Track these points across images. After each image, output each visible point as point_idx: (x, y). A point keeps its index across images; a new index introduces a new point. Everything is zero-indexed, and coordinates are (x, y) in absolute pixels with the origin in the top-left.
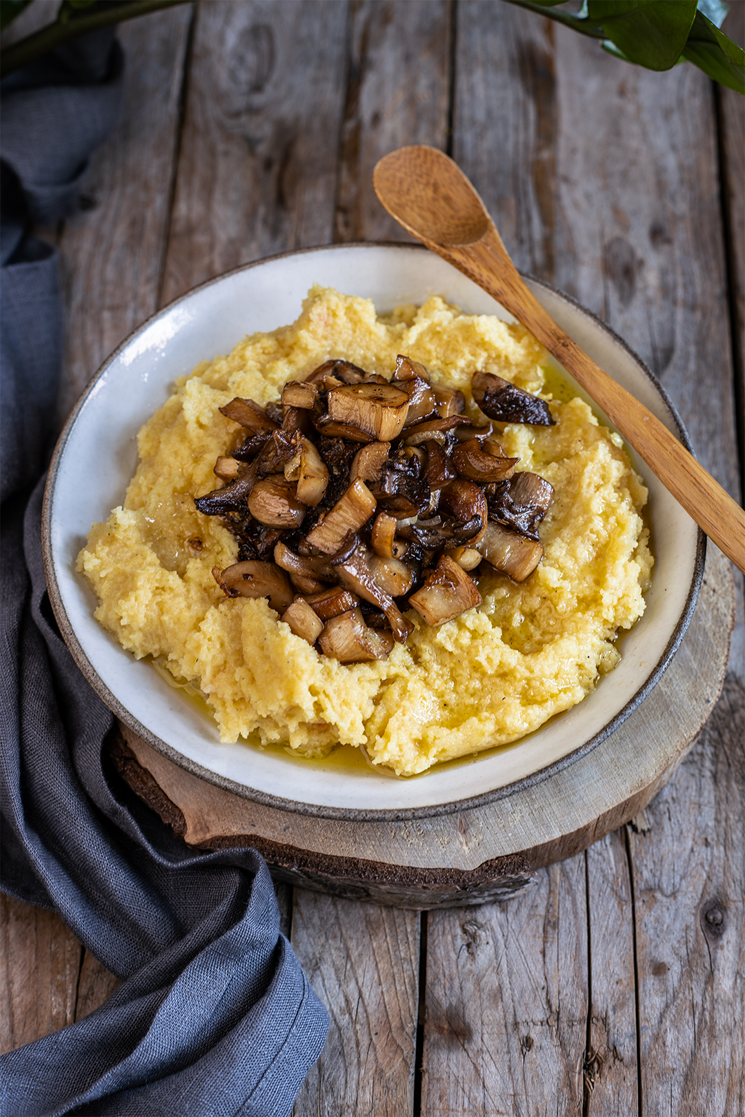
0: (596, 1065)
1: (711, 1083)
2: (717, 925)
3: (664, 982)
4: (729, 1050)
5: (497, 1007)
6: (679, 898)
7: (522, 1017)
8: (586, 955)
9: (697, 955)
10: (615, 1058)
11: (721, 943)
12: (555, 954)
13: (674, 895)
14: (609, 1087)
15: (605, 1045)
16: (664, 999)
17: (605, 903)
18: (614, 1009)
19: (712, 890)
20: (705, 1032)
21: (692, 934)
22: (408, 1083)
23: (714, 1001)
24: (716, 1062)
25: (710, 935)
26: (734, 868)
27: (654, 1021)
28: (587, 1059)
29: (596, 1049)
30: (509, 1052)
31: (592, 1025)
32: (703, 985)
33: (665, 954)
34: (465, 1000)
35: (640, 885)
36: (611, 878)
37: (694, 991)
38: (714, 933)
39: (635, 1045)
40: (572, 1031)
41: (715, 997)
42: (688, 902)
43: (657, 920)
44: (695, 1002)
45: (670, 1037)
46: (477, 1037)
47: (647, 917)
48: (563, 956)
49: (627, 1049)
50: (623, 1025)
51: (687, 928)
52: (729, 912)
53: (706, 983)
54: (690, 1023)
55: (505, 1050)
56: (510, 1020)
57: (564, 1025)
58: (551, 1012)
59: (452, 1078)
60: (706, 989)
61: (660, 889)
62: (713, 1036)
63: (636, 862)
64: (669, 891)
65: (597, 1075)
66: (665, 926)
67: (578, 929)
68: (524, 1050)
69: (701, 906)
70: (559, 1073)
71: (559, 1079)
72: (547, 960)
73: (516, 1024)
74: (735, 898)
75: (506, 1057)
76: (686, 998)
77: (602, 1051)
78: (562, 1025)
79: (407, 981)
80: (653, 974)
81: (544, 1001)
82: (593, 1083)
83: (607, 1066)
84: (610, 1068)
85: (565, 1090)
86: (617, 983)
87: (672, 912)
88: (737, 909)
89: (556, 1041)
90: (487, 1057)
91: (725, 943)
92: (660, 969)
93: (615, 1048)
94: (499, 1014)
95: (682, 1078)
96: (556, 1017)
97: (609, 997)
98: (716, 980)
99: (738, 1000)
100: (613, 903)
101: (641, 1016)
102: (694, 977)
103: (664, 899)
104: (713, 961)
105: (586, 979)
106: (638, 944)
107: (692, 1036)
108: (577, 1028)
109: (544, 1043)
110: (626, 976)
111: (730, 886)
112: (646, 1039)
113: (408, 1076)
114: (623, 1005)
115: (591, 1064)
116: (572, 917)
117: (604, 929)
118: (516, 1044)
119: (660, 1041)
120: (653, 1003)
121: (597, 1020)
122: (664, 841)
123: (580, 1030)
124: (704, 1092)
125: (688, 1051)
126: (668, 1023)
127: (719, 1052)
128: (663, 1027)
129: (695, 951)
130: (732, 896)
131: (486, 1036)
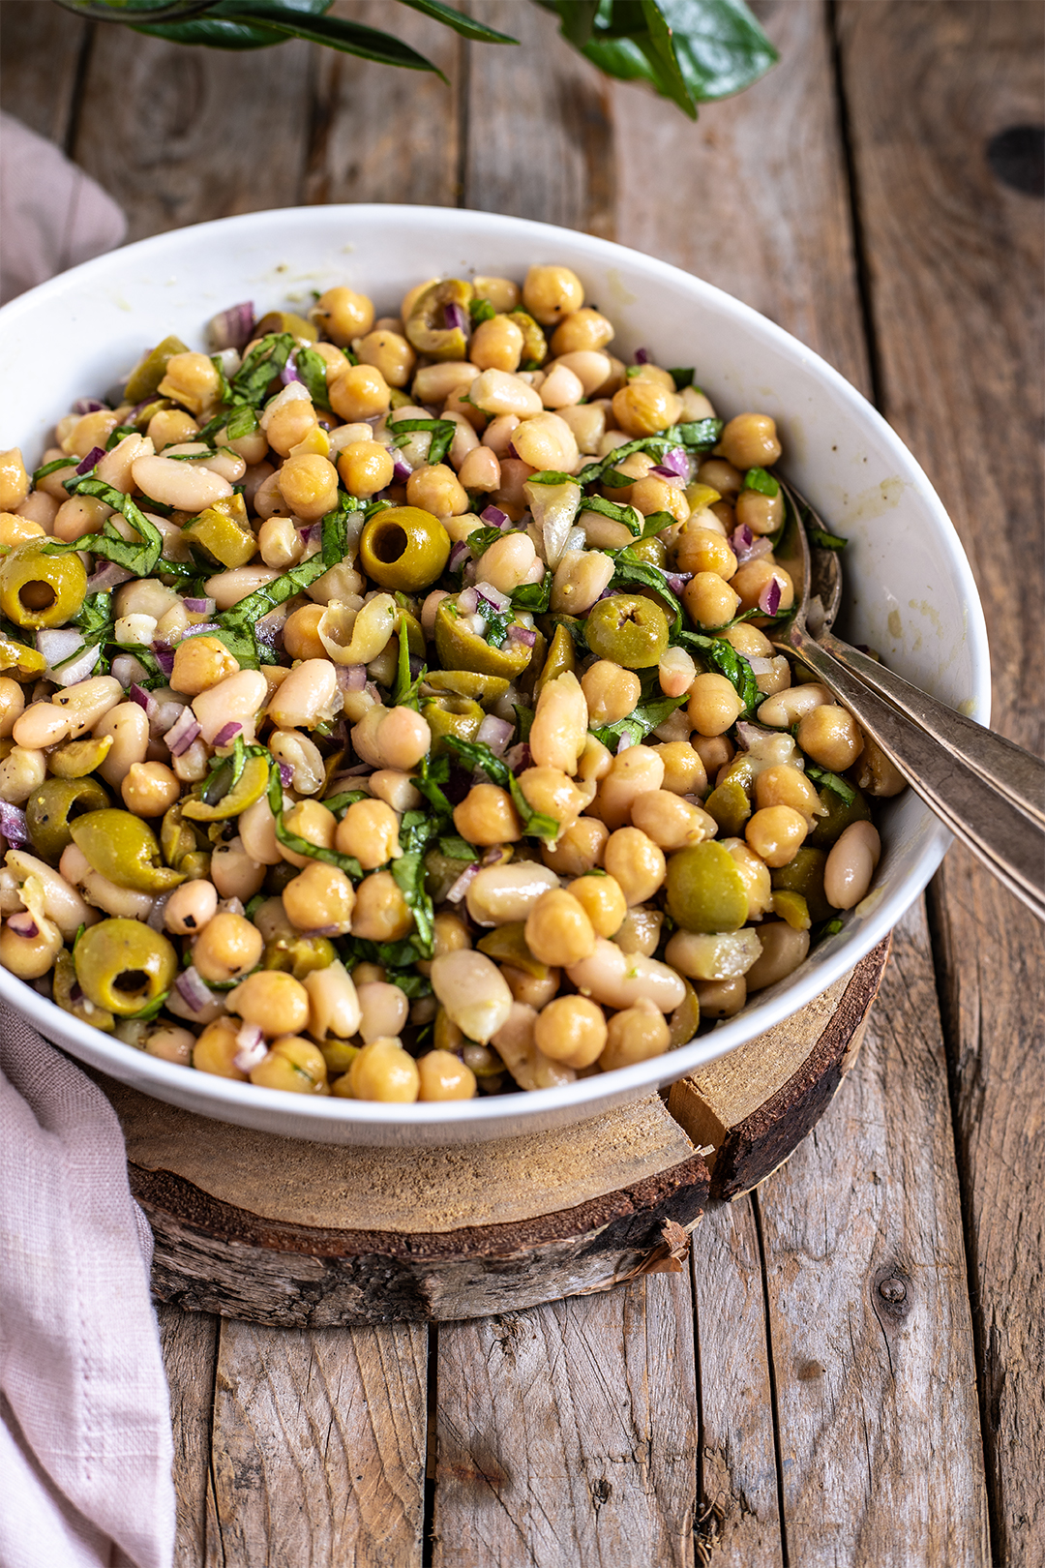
0: (714, 1524)
1: (898, 1547)
2: (897, 1301)
3: (817, 1390)
4: (925, 1494)
5: (552, 1435)
6: (836, 1262)
7: (592, 1448)
8: (692, 1352)
9: (867, 1349)
10: (744, 1510)
11: (904, 1329)
12: (642, 1352)
13: (827, 1257)
14: (736, 1556)
15: (727, 1491)
16: (819, 1416)
17: (719, 1272)
18: (739, 1435)
19: (887, 1250)
20: (886, 1467)
21: (859, 1316)
22: (411, 1554)
23: (896, 1420)
24: (905, 1514)
25: (886, 1318)
26: (920, 1215)
27: (804, 1451)
28: (699, 1514)
29: (711, 1496)
30: (572, 1506)
31: (704, 1459)
32: (879, 1394)
33: (817, 1348)
34: (501, 1427)
35: (773, 1244)
36: (727, 1234)
37: (866, 1404)
38: (894, 1315)
39: (774, 1489)
40: (673, 1471)
41: (900, 1413)
42: (851, 1268)
43: (803, 1297)
44: (867, 1420)
45: (829, 1476)
46: (520, 1484)
47: (786, 1294)
48: (656, 1354)
49: (762, 1497)
50: (753, 1456)
51: (850, 1306)
52: (915, 1283)
53: (884, 1391)
54: (862, 1454)
55: (567, 1502)
56: (574, 1454)
57: (660, 1461)
58: (639, 1441)
59: (482, 1549)
60: (884, 1401)
61: (806, 1250)
62: (898, 1473)
63: (766, 1210)
64: (819, 1253)
65: (716, 1539)
66: (816, 1305)
67: (678, 1315)
68: (598, 1502)
69: (871, 1274)
70: (654, 1536)
71: (654, 1546)
72: (630, 1360)
73: (583, 1461)
74: (924, 1261)
75: (569, 1514)
76: (853, 1415)
77: (722, 1501)
78: (655, 1462)
79: (407, 1394)
80: (799, 1378)
81: (627, 1425)
82: (709, 1551)
83: (732, 1523)
84: (736, 1526)
85: (664, 1563)
86: (743, 1394)
87: (826, 1284)
88: (927, 1278)
89: (648, 1487)
90: (537, 1514)
91: (911, 1330)
92: (809, 1371)
93: (743, 1495)
94: (554, 1447)
95: (852, 1540)
96: (647, 1449)
97: (731, 1416)
98: (900, 1387)
99: (936, 1416)
100: (732, 1270)
101: (783, 1444)
102: (865, 1383)
103: (812, 1264)
104: (893, 1358)
105: (693, 1389)
106: (773, 1333)
107: (865, 1473)
108: (681, 1465)
109: (629, 1489)
110: (758, 1383)
111: (915, 1244)
112: (791, 1480)
113: (412, 1543)
114: (752, 1428)
115: (707, 1520)
116: (667, 1294)
117: (719, 1311)
118: (583, 1493)
119: (815, 1482)
120: (800, 1422)
121: (713, 1452)
122: (808, 1177)
123: (686, 1467)
124: (889, 1560)
125: (860, 1497)
126: (826, 1454)
127: (909, 1498)
128: (818, 1459)
129: (863, 1342)
130: (919, 1258)
131: (535, 1482)
